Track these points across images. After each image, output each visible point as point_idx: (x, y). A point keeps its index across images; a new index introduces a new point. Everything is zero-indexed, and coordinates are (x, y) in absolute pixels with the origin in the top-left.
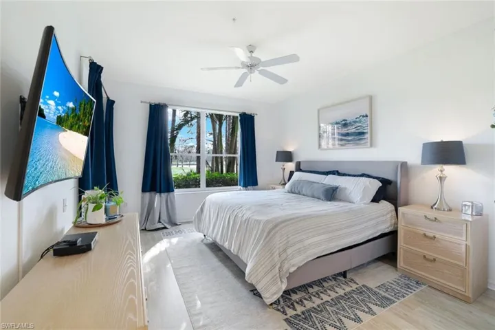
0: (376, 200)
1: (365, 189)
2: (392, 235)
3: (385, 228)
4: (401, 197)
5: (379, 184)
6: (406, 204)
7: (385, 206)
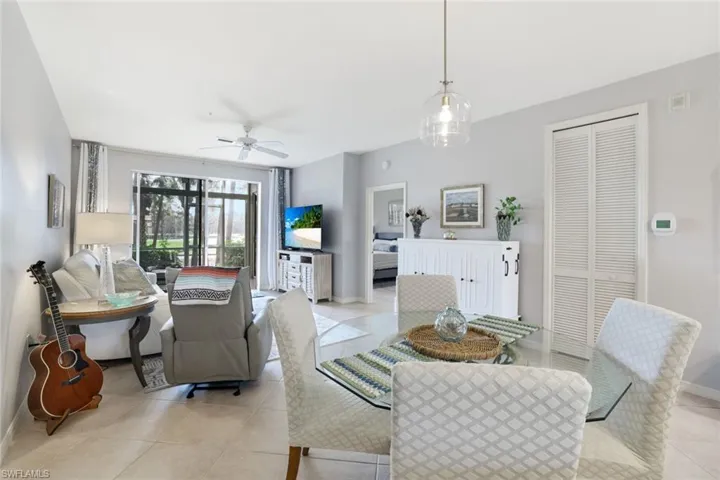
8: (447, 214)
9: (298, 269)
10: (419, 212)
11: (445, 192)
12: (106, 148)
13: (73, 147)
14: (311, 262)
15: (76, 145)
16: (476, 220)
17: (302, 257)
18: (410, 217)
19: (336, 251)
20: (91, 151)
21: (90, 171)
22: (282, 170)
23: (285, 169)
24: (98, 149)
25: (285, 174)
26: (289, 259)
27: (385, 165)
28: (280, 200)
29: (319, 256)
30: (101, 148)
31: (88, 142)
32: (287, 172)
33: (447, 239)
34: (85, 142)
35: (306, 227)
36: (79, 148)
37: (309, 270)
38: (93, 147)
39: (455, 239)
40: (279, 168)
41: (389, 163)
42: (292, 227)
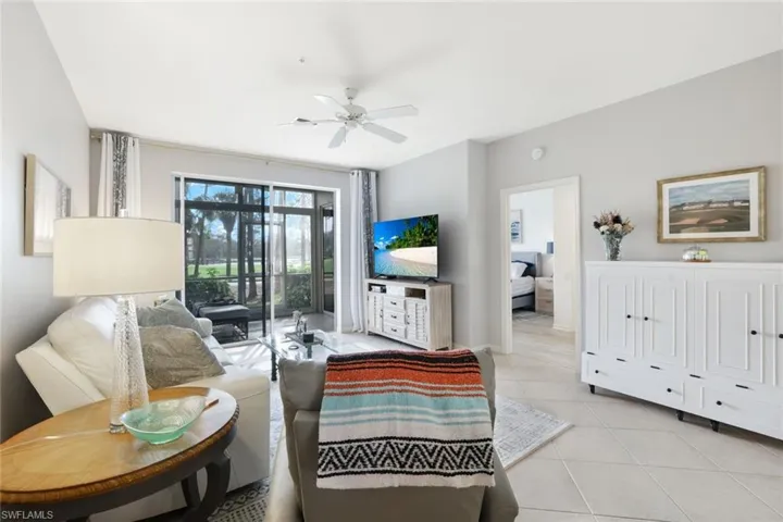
0: (524, 275)
1: (518, 269)
2: (532, 294)
3: (528, 290)
4: (538, 273)
5: (526, 266)
6: (541, 276)
7: (529, 278)
8: (671, 220)
9: (400, 306)
10: (617, 220)
11: (666, 187)
12: (137, 141)
13: (91, 140)
14: (424, 298)
15: (96, 136)
16: (747, 228)
17: (407, 289)
18: (603, 228)
19: (459, 280)
20: (117, 145)
21: (115, 173)
22: (366, 172)
23: (370, 170)
24: (126, 142)
25: (371, 178)
26: (384, 291)
27: (536, 154)
28: (365, 212)
29: (437, 288)
30: (130, 140)
31: (113, 133)
32: (373, 175)
33: (695, 260)
34: (108, 132)
35: (408, 246)
36: (100, 140)
37: (420, 307)
38: (120, 138)
39: (708, 261)
40: (362, 169)
41: (544, 149)
42: (388, 247)
